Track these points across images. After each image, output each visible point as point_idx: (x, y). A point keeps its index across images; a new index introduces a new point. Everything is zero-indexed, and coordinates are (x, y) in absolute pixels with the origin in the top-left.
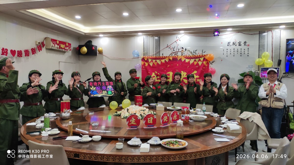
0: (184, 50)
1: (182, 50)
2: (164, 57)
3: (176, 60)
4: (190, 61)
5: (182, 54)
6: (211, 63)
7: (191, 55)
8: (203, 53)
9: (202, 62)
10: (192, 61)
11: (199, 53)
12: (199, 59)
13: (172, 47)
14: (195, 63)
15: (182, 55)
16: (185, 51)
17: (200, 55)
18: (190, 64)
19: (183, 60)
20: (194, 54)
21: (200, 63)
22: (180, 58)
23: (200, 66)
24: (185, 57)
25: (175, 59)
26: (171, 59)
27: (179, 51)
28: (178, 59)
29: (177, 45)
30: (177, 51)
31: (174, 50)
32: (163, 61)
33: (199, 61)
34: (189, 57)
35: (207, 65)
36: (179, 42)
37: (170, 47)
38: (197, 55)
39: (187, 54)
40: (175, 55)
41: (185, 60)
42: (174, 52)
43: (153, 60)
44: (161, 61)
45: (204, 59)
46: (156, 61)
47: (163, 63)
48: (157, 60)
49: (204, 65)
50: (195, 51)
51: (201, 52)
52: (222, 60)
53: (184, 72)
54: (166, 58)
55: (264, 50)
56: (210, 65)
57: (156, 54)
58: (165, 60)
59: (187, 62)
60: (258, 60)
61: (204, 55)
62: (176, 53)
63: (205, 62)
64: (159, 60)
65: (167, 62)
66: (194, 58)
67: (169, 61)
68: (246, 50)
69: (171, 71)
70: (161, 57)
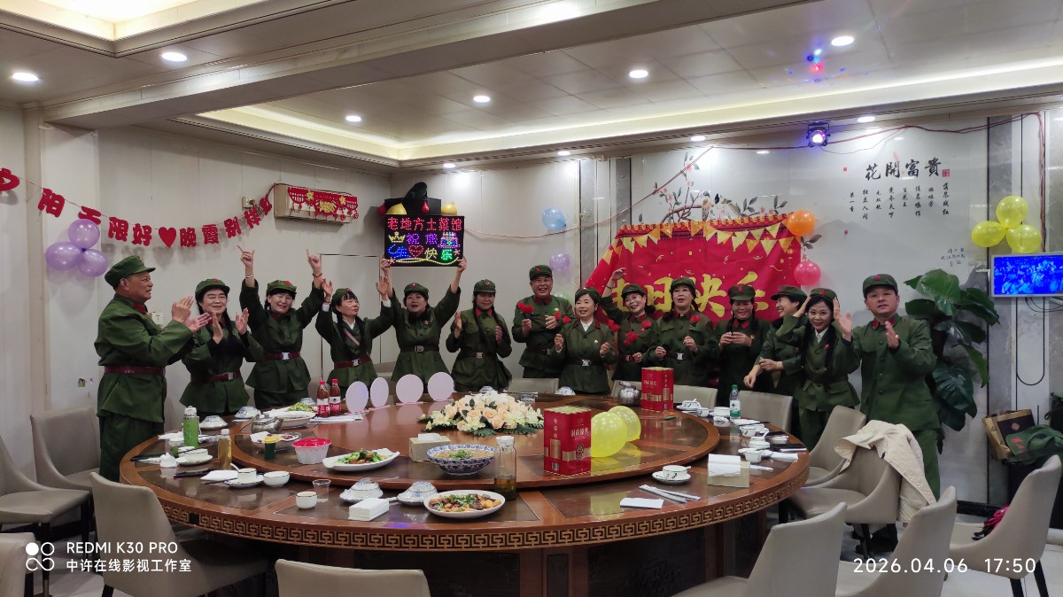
0: (712, 200)
1: (705, 202)
2: (646, 226)
3: (686, 235)
4: (733, 238)
5: (706, 217)
6: (808, 243)
7: (735, 217)
8: (778, 210)
9: (775, 241)
10: (739, 239)
11: (763, 208)
12: (766, 231)
13: (670, 192)
14: (748, 246)
16: (716, 203)
17: (766, 217)
18: (734, 250)
19: (708, 237)
20: (747, 213)
21: (768, 245)
22: (698, 230)
23: (768, 254)
24: (716, 224)
25: (681, 234)
26: (669, 232)
27: (696, 204)
28: (693, 234)
29: (689, 183)
30: (689, 203)
31: (679, 201)
32: (642, 240)
33: (762, 238)
34: (730, 223)
35: (791, 251)
36: (692, 174)
37: (666, 190)
38: (758, 215)
39: (721, 213)
40: (682, 220)
41: (716, 234)
42: (677, 207)
44: (636, 243)
45: (783, 228)
47: (643, 247)
48: (623, 239)
49: (782, 250)
50: (752, 202)
51: (769, 207)
52: (846, 233)
53: (712, 277)
54: (651, 230)
55: (1009, 190)
56: (804, 250)
57: (618, 216)
58: (648, 237)
59: (722, 243)
60: (980, 226)
61: (783, 215)
62: (685, 211)
63: (784, 242)
64: (629, 237)
65: (656, 242)
66: (747, 228)
67: (661, 239)
68: (938, 193)
69: (667, 275)
70: (637, 229)
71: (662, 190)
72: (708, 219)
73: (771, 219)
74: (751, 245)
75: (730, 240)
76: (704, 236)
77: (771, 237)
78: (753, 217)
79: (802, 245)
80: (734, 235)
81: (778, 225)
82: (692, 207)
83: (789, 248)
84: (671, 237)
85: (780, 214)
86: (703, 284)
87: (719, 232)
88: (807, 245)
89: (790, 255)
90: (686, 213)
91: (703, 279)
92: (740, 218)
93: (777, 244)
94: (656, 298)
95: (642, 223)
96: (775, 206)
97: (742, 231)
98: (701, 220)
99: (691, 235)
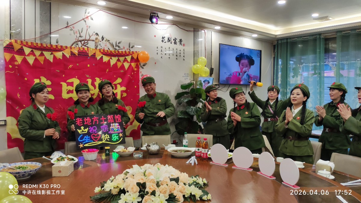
0: (100, 38)
1: (96, 39)
2: (61, 46)
3: (86, 55)
4: (111, 60)
5: (97, 46)
6: (142, 66)
7: (111, 49)
8: (131, 49)
9: (129, 64)
10: (114, 61)
11: (123, 47)
12: (125, 58)
13: (76, 29)
14: (118, 65)
16: (102, 40)
17: (125, 52)
18: (111, 66)
19: (98, 58)
20: (117, 48)
21: (126, 65)
22: (93, 53)
23: (126, 69)
24: (102, 51)
25: (83, 54)
26: (76, 52)
27: (91, 38)
28: (90, 55)
29: (87, 26)
30: (88, 38)
31: (82, 35)
32: (59, 55)
34: (109, 52)
35: (136, 69)
36: (89, 21)
37: (73, 27)
38: (122, 50)
39: (105, 46)
40: (83, 47)
41: (102, 57)
42: (80, 39)
43: (34, 50)
44: (54, 56)
45: (132, 58)
46: (42, 55)
47: (59, 59)
48: (45, 53)
49: (133, 68)
50: (119, 43)
51: (127, 47)
52: (155, 64)
54: (64, 49)
55: (198, 54)
56: (141, 69)
57: (41, 38)
58: (63, 53)
59: (105, 62)
60: (195, 66)
61: (132, 52)
62: (85, 42)
63: (133, 65)
64: (49, 51)
65: (68, 57)
66: (117, 56)
67: (71, 56)
68: (182, 52)
69: (76, 78)
70: (55, 47)
71: (71, 27)
72: (98, 48)
73: (128, 53)
74: (119, 64)
75: (109, 61)
76: (96, 57)
77: (128, 62)
78: (120, 51)
79: (140, 67)
80: (111, 58)
81: (130, 57)
82: (89, 40)
83: (135, 67)
84: (77, 55)
86: (95, 83)
87: (104, 56)
88: (142, 67)
89: (135, 71)
90: (85, 43)
91: (95, 80)
92: (114, 50)
93: (130, 65)
94: (68, 90)
95: (59, 45)
96: (129, 47)
97: (115, 57)
98: (94, 48)
99: (89, 56)
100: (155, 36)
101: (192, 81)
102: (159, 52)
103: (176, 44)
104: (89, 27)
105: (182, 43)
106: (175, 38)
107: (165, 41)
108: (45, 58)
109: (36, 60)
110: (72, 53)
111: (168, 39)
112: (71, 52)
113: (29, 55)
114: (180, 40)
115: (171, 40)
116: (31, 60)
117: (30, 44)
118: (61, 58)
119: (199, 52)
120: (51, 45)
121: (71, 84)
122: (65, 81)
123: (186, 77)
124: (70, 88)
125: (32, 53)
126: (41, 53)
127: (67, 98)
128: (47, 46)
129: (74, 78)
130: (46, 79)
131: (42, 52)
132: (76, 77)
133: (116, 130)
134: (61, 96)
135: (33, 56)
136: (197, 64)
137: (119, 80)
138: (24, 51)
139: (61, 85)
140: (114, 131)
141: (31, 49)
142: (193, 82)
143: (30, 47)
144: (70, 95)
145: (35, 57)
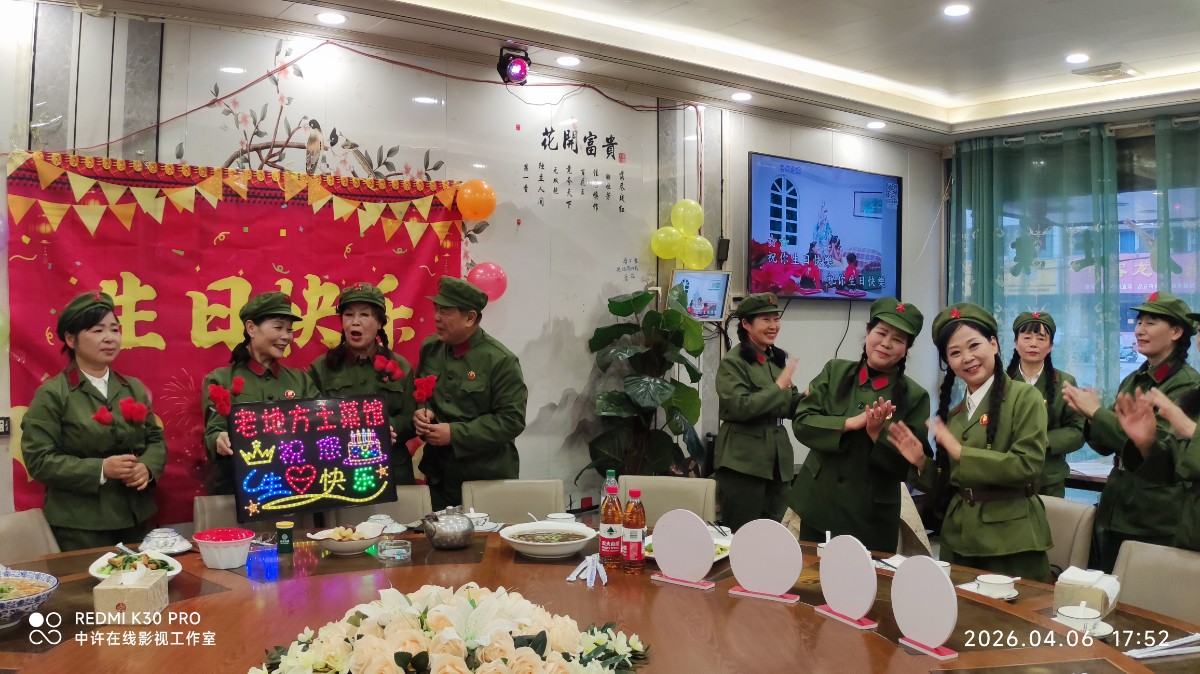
0: (324, 137)
1: (312, 140)
2: (193, 169)
3: (279, 198)
4: (360, 211)
5: (314, 167)
6: (472, 233)
7: (363, 175)
8: (431, 173)
9: (426, 225)
10: (369, 215)
11: (407, 169)
12: (412, 206)
13: (243, 110)
14: (385, 229)
15: (311, 168)
16: (333, 144)
17: (412, 182)
18: (362, 235)
19: (317, 206)
20: (383, 170)
21: (415, 231)
22: (299, 191)
23: (415, 244)
24: (331, 182)
25: (265, 193)
26: (240, 185)
27: (294, 140)
28: (288, 196)
29: (282, 99)
30: (282, 138)
31: (262, 128)
32: (184, 198)
33: (407, 218)
34: (356, 185)
35: (448, 244)
36: (288, 81)
37: (235, 103)
38: (400, 178)
39: (341, 164)
40: (266, 167)
41: (331, 201)
42: (257, 141)
43: (102, 184)
44: (168, 202)
45: (436, 205)
46: (127, 198)
47: (185, 211)
48: (137, 192)
49: (438, 240)
50: (390, 153)
51: (417, 166)
52: (519, 223)
53: (323, 281)
54: (203, 179)
55: (675, 191)
56: (466, 243)
57: (127, 143)
58: (197, 193)
59: (341, 219)
60: (662, 233)
61: (437, 183)
62: (273, 151)
63: (439, 227)
64: (150, 187)
65: (214, 204)
66: (382, 197)
67: (225, 200)
68: (615, 183)
69: (238, 276)
70: (170, 172)
71: (228, 101)
72: (318, 172)
73: (420, 188)
74: (390, 228)
75: (354, 216)
76: (309, 202)
77: (420, 219)
78: (393, 180)
79: (463, 235)
80: (361, 207)
81: (429, 200)
82: (286, 145)
83: (447, 238)
84: (244, 197)
85: (433, 180)
86: (305, 293)
87: (337, 201)
88: (469, 236)
89: (447, 251)
90: (274, 155)
91: (305, 285)
92: (372, 178)
93: (429, 230)
94: (211, 319)
95: (183, 163)
96: (426, 167)
97: (375, 202)
98: (304, 172)
99: (284, 198)
100: (518, 128)
101: (651, 285)
102: (534, 184)
103: (595, 154)
104: (290, 100)
105: (617, 150)
106: (591, 134)
107: (553, 145)
108: (138, 208)
109: (108, 215)
110: (229, 193)
111: (566, 136)
112: (225, 186)
113: (85, 201)
114: (607, 139)
115: (574, 141)
116: (91, 218)
117: (89, 164)
118: (191, 209)
119: (675, 184)
120: (160, 166)
121: (224, 298)
122: (202, 289)
123: (629, 273)
124: (219, 310)
125: (96, 194)
126: (125, 194)
127: (207, 346)
128: (145, 169)
129: (233, 278)
130: (138, 282)
131: (129, 189)
132: (241, 272)
133: (366, 452)
134: (188, 337)
135: (97, 202)
136: (669, 224)
137: (389, 284)
138: (69, 188)
139: (190, 300)
140: (361, 457)
141: (92, 182)
142: (655, 288)
143: (88, 174)
144: (220, 336)
145: (104, 207)
